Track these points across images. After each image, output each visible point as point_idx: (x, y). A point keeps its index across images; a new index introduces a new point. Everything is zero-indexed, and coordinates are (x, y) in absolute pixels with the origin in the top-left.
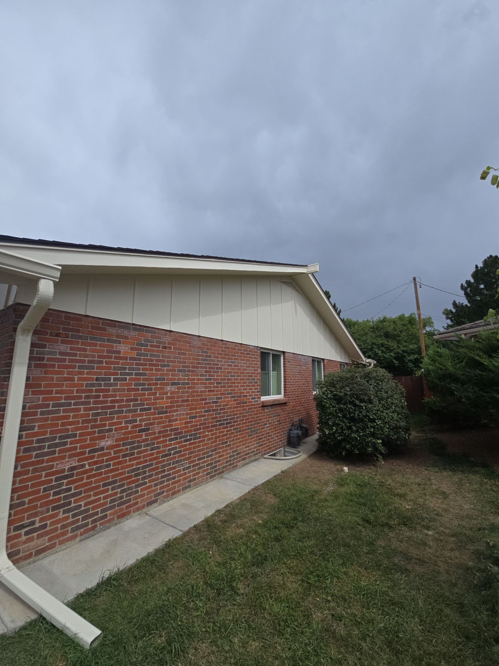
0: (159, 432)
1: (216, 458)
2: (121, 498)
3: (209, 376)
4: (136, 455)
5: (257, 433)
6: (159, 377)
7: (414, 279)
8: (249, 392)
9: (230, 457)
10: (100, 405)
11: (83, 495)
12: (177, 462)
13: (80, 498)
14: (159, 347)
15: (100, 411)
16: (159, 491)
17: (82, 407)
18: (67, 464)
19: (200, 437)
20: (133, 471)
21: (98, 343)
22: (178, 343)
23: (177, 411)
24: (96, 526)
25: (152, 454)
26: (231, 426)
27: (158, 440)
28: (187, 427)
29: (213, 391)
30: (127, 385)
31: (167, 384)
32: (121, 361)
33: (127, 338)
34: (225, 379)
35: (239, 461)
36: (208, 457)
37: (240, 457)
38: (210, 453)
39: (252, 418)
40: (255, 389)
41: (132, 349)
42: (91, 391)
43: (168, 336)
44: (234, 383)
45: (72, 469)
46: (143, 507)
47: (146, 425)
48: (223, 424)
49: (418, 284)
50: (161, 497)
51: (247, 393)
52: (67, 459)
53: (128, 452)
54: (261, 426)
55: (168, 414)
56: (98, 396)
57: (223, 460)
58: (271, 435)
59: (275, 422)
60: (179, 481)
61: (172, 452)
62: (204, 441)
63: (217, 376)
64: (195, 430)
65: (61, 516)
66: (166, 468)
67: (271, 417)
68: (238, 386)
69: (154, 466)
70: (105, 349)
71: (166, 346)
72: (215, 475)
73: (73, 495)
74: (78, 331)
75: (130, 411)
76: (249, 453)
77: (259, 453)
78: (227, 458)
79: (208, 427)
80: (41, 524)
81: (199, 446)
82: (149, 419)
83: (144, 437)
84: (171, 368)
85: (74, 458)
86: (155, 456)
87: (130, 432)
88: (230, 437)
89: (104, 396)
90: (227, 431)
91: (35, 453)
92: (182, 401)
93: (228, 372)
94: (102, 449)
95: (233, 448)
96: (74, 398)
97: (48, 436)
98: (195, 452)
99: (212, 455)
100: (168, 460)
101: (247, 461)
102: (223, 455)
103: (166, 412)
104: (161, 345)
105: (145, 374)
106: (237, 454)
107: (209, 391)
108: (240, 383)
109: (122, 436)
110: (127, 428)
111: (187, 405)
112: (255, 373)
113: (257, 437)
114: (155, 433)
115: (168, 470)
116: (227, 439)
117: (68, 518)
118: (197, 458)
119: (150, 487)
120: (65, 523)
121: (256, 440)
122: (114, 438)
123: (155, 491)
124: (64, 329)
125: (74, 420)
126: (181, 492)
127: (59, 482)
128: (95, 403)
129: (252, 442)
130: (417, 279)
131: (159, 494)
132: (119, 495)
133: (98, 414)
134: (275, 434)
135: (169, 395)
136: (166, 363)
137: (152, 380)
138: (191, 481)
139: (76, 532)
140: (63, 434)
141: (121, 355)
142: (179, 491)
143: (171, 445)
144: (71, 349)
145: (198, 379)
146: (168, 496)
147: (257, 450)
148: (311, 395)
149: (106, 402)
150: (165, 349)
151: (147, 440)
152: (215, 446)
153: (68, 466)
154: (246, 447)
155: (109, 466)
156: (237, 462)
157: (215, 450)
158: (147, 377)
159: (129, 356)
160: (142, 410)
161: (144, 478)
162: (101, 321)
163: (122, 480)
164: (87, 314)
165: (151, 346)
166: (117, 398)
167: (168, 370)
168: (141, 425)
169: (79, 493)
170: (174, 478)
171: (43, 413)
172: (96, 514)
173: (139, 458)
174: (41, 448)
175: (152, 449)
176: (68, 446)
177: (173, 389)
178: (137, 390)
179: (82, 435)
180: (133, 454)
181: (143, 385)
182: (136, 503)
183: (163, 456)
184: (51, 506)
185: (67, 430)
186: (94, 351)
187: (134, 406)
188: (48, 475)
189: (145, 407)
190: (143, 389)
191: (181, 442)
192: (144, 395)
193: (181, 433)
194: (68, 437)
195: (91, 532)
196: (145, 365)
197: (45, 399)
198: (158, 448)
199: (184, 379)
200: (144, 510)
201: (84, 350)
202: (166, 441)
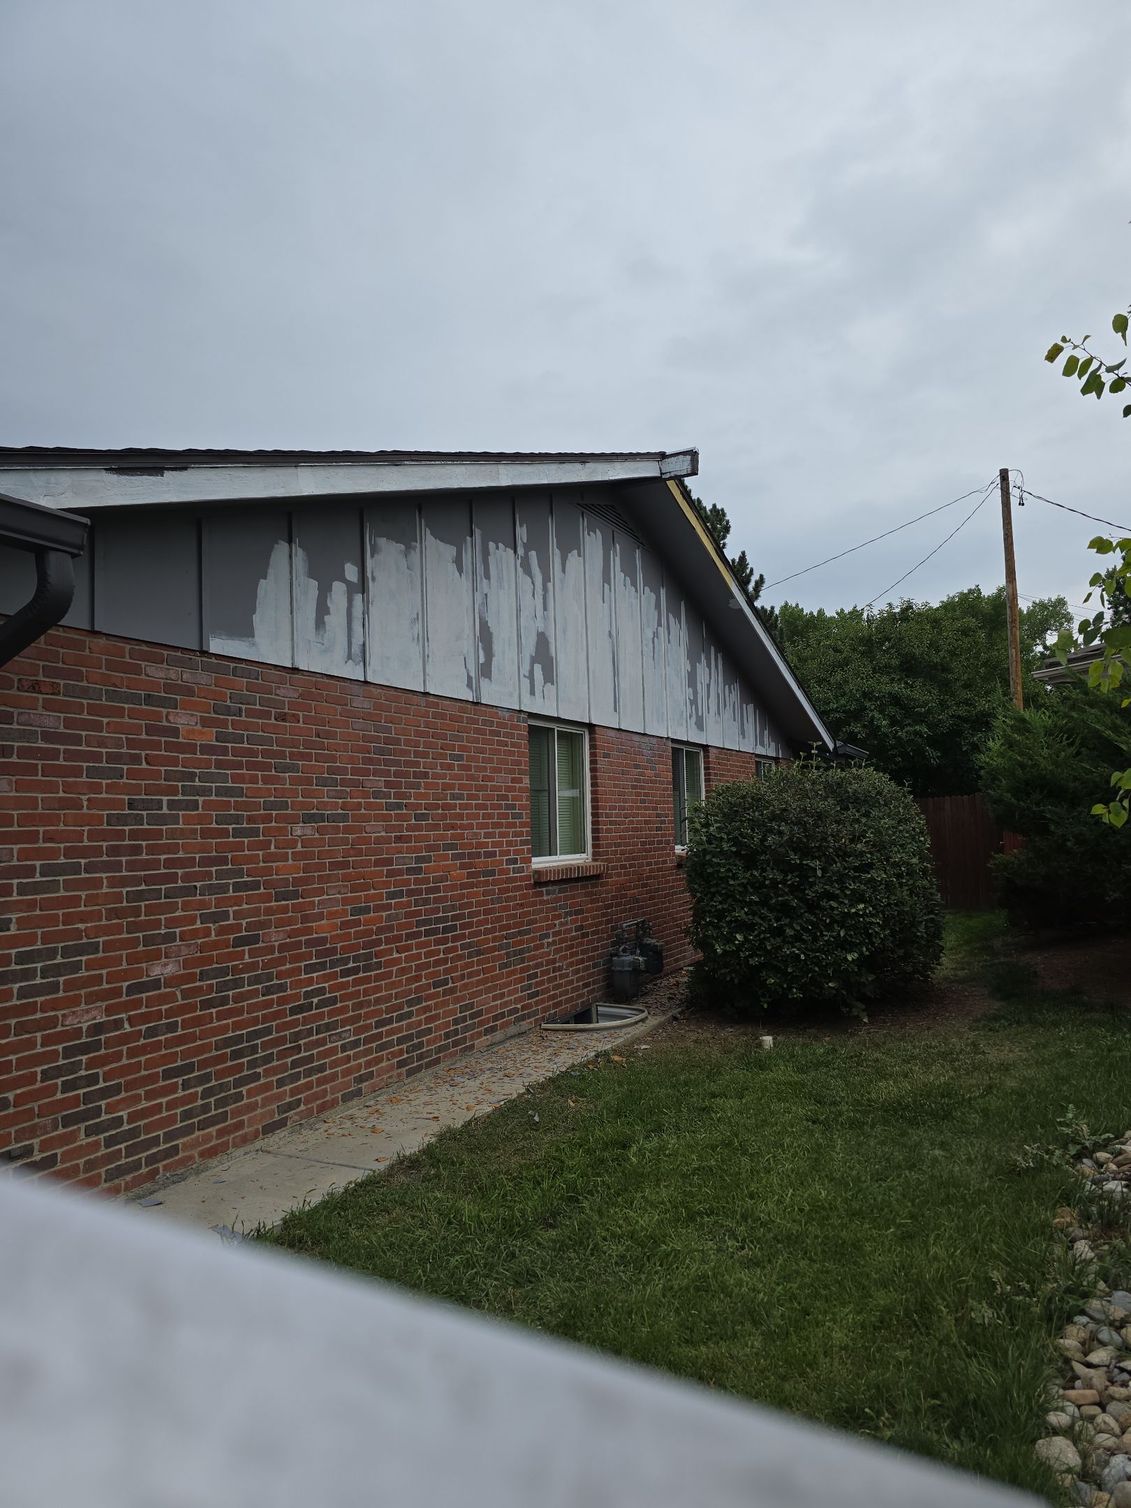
0: (283, 948)
1: (419, 1023)
2: (205, 1109)
3: (397, 796)
4: (231, 1005)
5: (522, 960)
6: (272, 799)
7: (1004, 474)
8: (499, 844)
9: (456, 1022)
10: (143, 873)
11: (123, 1095)
12: (328, 1027)
13: (119, 1102)
14: (267, 715)
15: (143, 887)
16: (288, 1100)
17: (104, 875)
18: (86, 1018)
19: (379, 966)
20: (228, 1042)
21: (126, 706)
22: (313, 703)
23: (321, 892)
24: (156, 1171)
25: (269, 1004)
26: (455, 939)
27: (279, 968)
28: (347, 937)
29: (407, 839)
30: (201, 819)
31: (294, 820)
32: (181, 756)
33: (189, 692)
34: (436, 807)
35: (479, 1035)
36: (400, 1018)
37: (481, 1023)
38: (406, 1010)
39: (509, 917)
40: (516, 834)
41: (205, 722)
42: (120, 835)
43: (288, 686)
44: (461, 817)
45: (97, 1029)
46: (256, 1135)
47: (249, 927)
48: (435, 932)
49: (1014, 492)
50: (295, 1114)
51: (495, 844)
52: (83, 1006)
53: (214, 995)
54: (533, 939)
55: (301, 900)
56: (136, 850)
57: (438, 1028)
58: (560, 969)
59: (570, 930)
60: (334, 1077)
61: (315, 1000)
62: (389, 975)
63: (418, 796)
64: (367, 945)
65: (83, 1140)
66: (302, 1042)
67: (559, 916)
68: (470, 827)
69: (274, 1035)
70: (143, 722)
71: (285, 714)
72: (418, 1069)
73: (105, 1093)
74: (78, 676)
75: (211, 889)
76: (502, 1015)
77: (529, 1016)
78: (447, 1024)
79: (398, 939)
80: (44, 1155)
81: (378, 989)
82: (256, 912)
83: (247, 959)
84: (300, 774)
85: (98, 1004)
86: (275, 1008)
87: (215, 945)
88: (455, 969)
89: (152, 850)
90: (446, 951)
91: (17, 985)
92: (334, 866)
93: (446, 787)
94: (156, 984)
95: (462, 998)
96: (84, 853)
97: (39, 946)
98: (369, 1003)
99: (410, 1014)
100: (306, 1021)
101: (499, 1035)
102: (436, 1017)
103: (295, 895)
104: (273, 711)
105: (240, 793)
106: (473, 1016)
107: (399, 839)
108: (476, 817)
109: (199, 954)
110: (207, 932)
111: (346, 878)
112: (514, 789)
113: (523, 970)
114: (271, 950)
115: (309, 1046)
116: (446, 971)
117: (96, 1145)
118: (373, 1021)
119: (268, 1087)
120: (92, 1157)
121: (521, 980)
122: (181, 959)
123: (279, 1097)
124: (48, 672)
125: (90, 909)
126: (341, 1107)
127: (72, 1060)
128: (132, 866)
129: (509, 984)
130: (1011, 476)
131: (290, 1107)
132: (200, 1102)
133: (140, 896)
134: (571, 964)
135: (299, 848)
136: (288, 761)
137: (256, 806)
138: (360, 1079)
139: (117, 1181)
140: (70, 943)
141: (181, 740)
142: (334, 1103)
143: (310, 982)
144: (68, 723)
145: (369, 806)
146: (309, 1113)
147: (523, 1008)
148: (668, 855)
149: (155, 864)
150: (284, 720)
151: (253, 967)
152: (418, 990)
153: (87, 1021)
154: (495, 998)
155: (172, 1027)
156: (472, 1038)
157: (419, 1000)
158: (244, 799)
159: (198, 743)
160: (237, 887)
161: (253, 1064)
162: (128, 647)
163: (204, 1064)
164: (97, 629)
165: (250, 713)
166: (181, 855)
167: (294, 781)
168: (238, 928)
169: (116, 1089)
170: (321, 1068)
171: (23, 889)
172: (155, 1141)
173: (239, 1011)
174: (27, 975)
175: (268, 991)
176: (83, 973)
177: (309, 832)
178: (225, 833)
179: (108, 946)
180: (224, 1001)
181: (237, 819)
182: (240, 1125)
183: (294, 1011)
184: (59, 1116)
185: (78, 934)
186: (120, 728)
187: (220, 875)
188: (46, 1041)
189: (246, 879)
190: (237, 833)
191: (334, 976)
192: (240, 847)
193: (333, 951)
194: (80, 950)
195: (148, 1185)
196: (239, 765)
197: (23, 854)
198: (282, 988)
199: (335, 806)
200: (258, 1144)
201: (98, 726)
202: (297, 971)
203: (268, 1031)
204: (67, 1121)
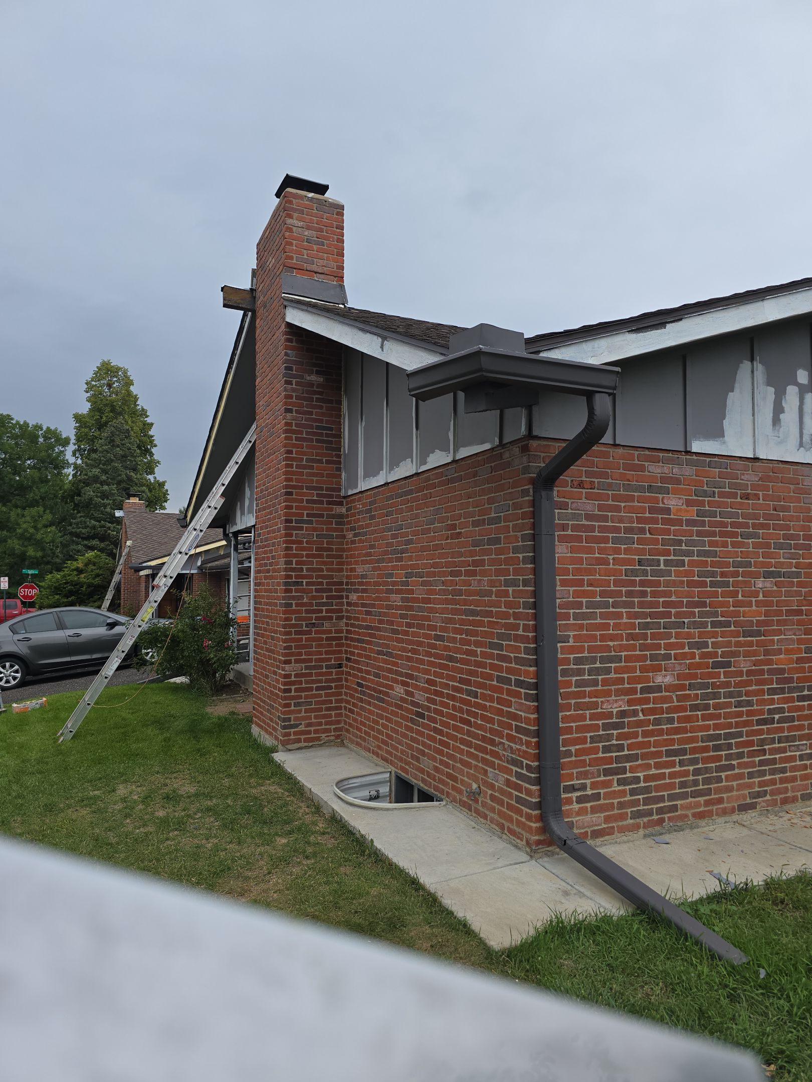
0: (749, 673)
2: (695, 783)
4: (712, 711)
6: (739, 559)
10: (648, 610)
11: (640, 762)
12: (788, 740)
13: (637, 766)
14: (734, 496)
15: (649, 620)
16: (757, 789)
17: (624, 610)
18: (615, 705)
20: (710, 738)
21: (636, 494)
22: (771, 484)
23: (779, 632)
24: (663, 820)
25: (740, 714)
27: (747, 688)
28: (802, 670)
30: (687, 573)
31: (757, 575)
32: (672, 528)
33: (677, 481)
41: (689, 503)
42: (633, 583)
43: (750, 472)
45: (622, 714)
46: (733, 811)
47: (724, 655)
50: (763, 801)
52: (613, 698)
53: (699, 702)
55: (763, 638)
56: (644, 594)
60: (794, 779)
61: (777, 717)
65: (616, 788)
66: (766, 747)
69: (744, 738)
70: (647, 505)
71: (748, 494)
73: (628, 758)
74: (605, 475)
75: (695, 625)
80: (594, 792)
82: (729, 644)
83: (722, 679)
84: (761, 540)
85: (623, 697)
86: (745, 718)
87: (698, 666)
89: (654, 594)
91: (575, 678)
92: (790, 612)
94: (659, 689)
96: (612, 594)
97: (586, 654)
100: (769, 731)
103: (758, 633)
104: (739, 492)
105: (715, 554)
109: (687, 671)
110: (693, 656)
111: (800, 623)
114: (740, 674)
115: (773, 751)
117: (623, 793)
119: (740, 776)
120: (622, 800)
122: (675, 673)
123: (750, 786)
124: (588, 474)
125: (616, 632)
126: (800, 804)
127: (608, 732)
128: (642, 605)
131: (759, 795)
132: (691, 778)
133: (646, 626)
135: (761, 597)
136: (751, 530)
137: (727, 565)
139: (638, 820)
140: (605, 654)
141: (672, 516)
142: (794, 800)
143: (772, 702)
144: (600, 508)
146: (774, 803)
149: (656, 605)
150: (747, 499)
151: (727, 685)
153: (617, 708)
155: (671, 721)
158: (718, 559)
159: (684, 518)
160: (714, 624)
161: (729, 757)
162: (637, 453)
163: (694, 750)
164: (617, 442)
165: (721, 495)
166: (673, 598)
167: (755, 546)
168: (715, 655)
169: (635, 758)
170: (783, 770)
171: (576, 617)
172: (661, 799)
173: (718, 717)
174: (580, 672)
175: (739, 704)
176: (613, 675)
177: (768, 585)
178: (704, 584)
179: (628, 659)
180: (707, 707)
181: (713, 574)
182: (720, 801)
183: (760, 722)
184: (601, 768)
185: (608, 649)
186: (631, 510)
187: (701, 615)
188: (593, 717)
189: (720, 619)
190: (713, 584)
191: (792, 700)
192: (716, 595)
193: (790, 680)
194: (611, 660)
195: (657, 828)
196: (714, 534)
197: (577, 594)
198: (749, 703)
199: (790, 565)
200: (735, 817)
201: (617, 509)
202: (762, 692)
203: (740, 734)
204: (607, 772)
